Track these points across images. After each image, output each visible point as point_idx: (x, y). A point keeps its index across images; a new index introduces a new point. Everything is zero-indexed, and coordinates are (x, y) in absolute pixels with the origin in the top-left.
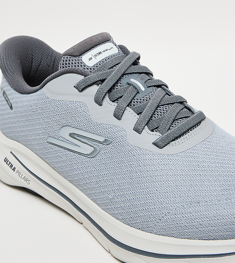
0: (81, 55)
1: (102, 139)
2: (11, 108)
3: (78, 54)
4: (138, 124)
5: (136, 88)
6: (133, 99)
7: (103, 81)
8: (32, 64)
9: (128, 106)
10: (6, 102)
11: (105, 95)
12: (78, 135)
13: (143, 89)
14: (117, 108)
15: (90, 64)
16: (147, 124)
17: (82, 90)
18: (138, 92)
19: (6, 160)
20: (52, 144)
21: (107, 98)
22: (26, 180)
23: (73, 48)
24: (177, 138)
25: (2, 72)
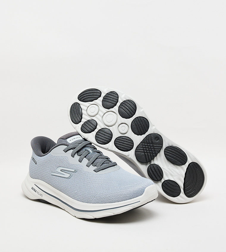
0: (67, 139)
1: (73, 170)
2: (36, 164)
3: (65, 138)
4: (88, 163)
5: (88, 151)
6: (87, 155)
7: (75, 148)
8: (46, 148)
9: (85, 157)
10: (34, 162)
11: (75, 153)
12: (64, 170)
13: (92, 152)
14: (80, 158)
15: (70, 142)
16: (92, 164)
17: (66, 152)
18: (89, 153)
19: (32, 188)
20: (53, 175)
21: (76, 154)
22: (41, 195)
23: (64, 136)
24: (104, 169)
25: (33, 149)
